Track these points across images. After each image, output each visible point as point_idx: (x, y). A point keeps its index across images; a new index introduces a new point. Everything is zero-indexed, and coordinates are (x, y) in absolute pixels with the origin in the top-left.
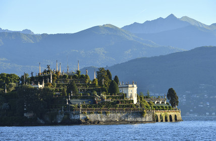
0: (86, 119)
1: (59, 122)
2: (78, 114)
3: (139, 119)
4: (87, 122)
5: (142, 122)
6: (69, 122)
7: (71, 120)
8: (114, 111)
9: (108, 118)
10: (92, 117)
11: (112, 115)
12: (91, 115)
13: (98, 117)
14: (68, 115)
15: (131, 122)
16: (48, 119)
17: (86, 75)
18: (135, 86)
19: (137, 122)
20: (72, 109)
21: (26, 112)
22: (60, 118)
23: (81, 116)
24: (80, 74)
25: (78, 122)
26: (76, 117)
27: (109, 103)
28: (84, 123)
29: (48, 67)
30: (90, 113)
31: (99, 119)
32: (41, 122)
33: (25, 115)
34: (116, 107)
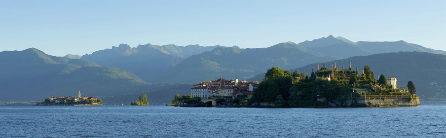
0: (370, 103)
1: (349, 105)
2: (364, 99)
3: (407, 104)
4: (370, 105)
5: (409, 106)
6: (355, 106)
7: (358, 104)
8: (389, 98)
9: (385, 102)
10: (373, 102)
11: (388, 100)
12: (373, 100)
13: (378, 102)
14: (356, 100)
15: (401, 106)
16: (338, 103)
17: (357, 71)
18: (395, 79)
19: (405, 106)
20: (359, 96)
21: (319, 97)
22: (349, 102)
23: (366, 101)
24: (352, 70)
25: (364, 106)
26: (362, 102)
27: (384, 91)
28: (368, 106)
29: (324, 66)
30: (372, 99)
31: (379, 103)
32: (333, 105)
33: (318, 100)
34: (390, 94)
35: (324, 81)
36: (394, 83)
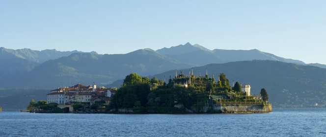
0: (225, 110)
1: (205, 111)
2: (220, 106)
3: (260, 110)
4: (225, 112)
5: (262, 112)
6: (212, 112)
7: (214, 110)
8: (243, 104)
9: (239, 109)
10: (228, 108)
11: (242, 107)
12: (228, 107)
13: (233, 108)
14: (212, 106)
15: (255, 112)
16: (195, 109)
17: (213, 79)
18: (249, 86)
19: (258, 112)
20: (214, 102)
21: (177, 104)
22: (206, 109)
23: (222, 108)
24: (208, 77)
25: (220, 112)
26: (218, 108)
27: (238, 98)
28: (224, 113)
29: (181, 72)
30: (227, 105)
31: (234, 110)
32: (190, 111)
33: (175, 106)
34: (244, 101)
35: (182, 87)
36: (248, 90)
